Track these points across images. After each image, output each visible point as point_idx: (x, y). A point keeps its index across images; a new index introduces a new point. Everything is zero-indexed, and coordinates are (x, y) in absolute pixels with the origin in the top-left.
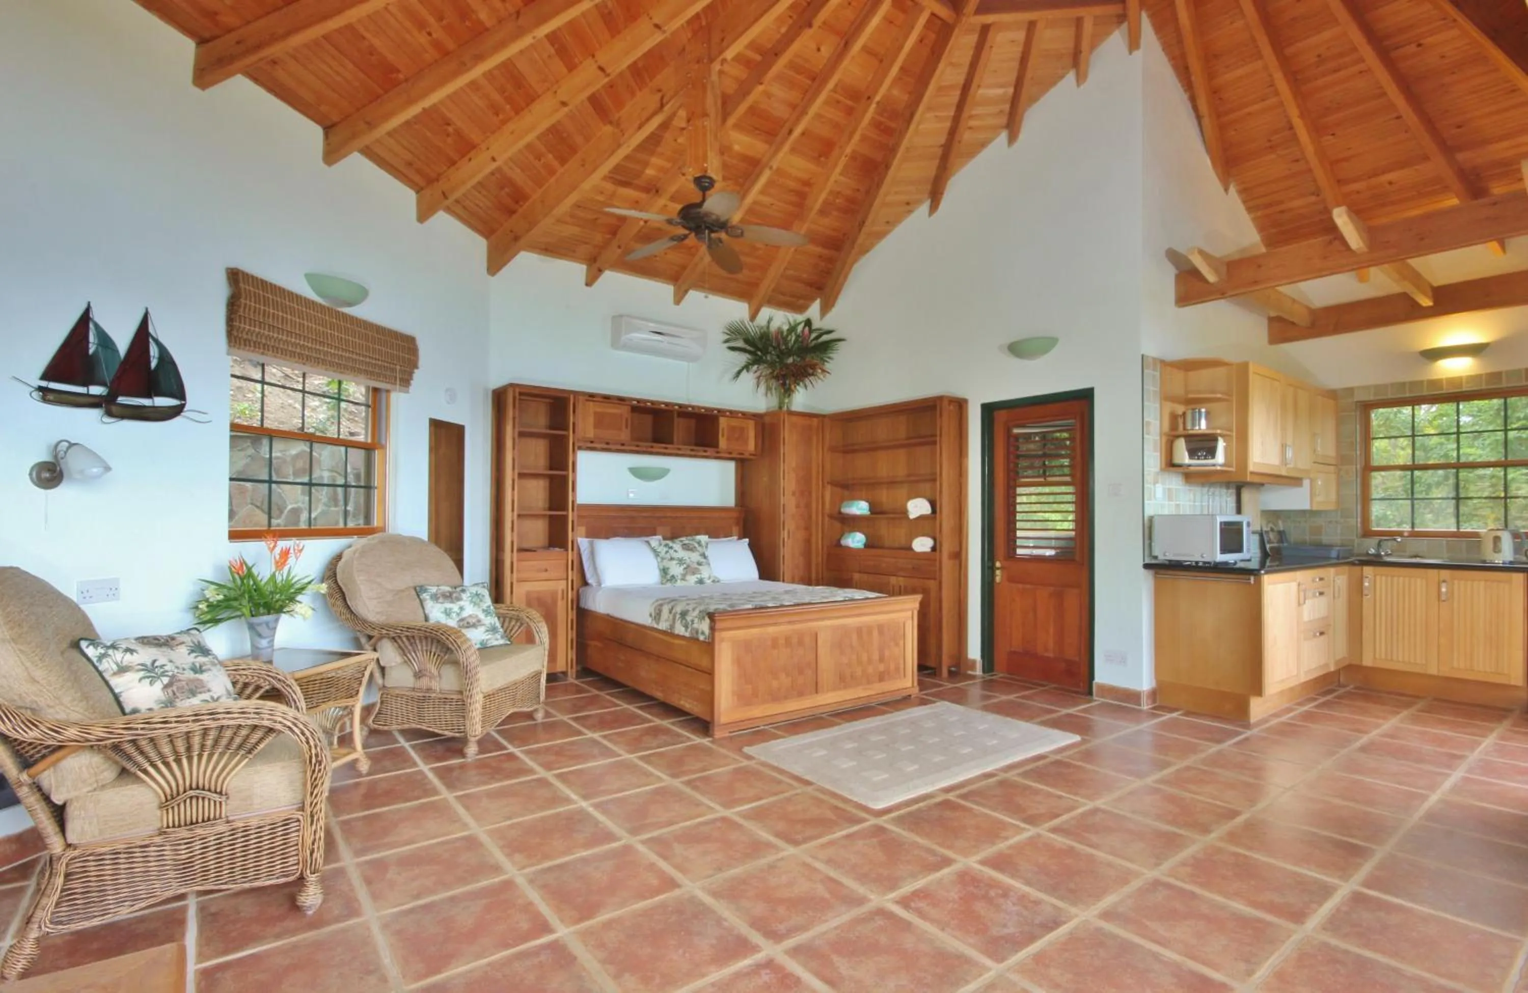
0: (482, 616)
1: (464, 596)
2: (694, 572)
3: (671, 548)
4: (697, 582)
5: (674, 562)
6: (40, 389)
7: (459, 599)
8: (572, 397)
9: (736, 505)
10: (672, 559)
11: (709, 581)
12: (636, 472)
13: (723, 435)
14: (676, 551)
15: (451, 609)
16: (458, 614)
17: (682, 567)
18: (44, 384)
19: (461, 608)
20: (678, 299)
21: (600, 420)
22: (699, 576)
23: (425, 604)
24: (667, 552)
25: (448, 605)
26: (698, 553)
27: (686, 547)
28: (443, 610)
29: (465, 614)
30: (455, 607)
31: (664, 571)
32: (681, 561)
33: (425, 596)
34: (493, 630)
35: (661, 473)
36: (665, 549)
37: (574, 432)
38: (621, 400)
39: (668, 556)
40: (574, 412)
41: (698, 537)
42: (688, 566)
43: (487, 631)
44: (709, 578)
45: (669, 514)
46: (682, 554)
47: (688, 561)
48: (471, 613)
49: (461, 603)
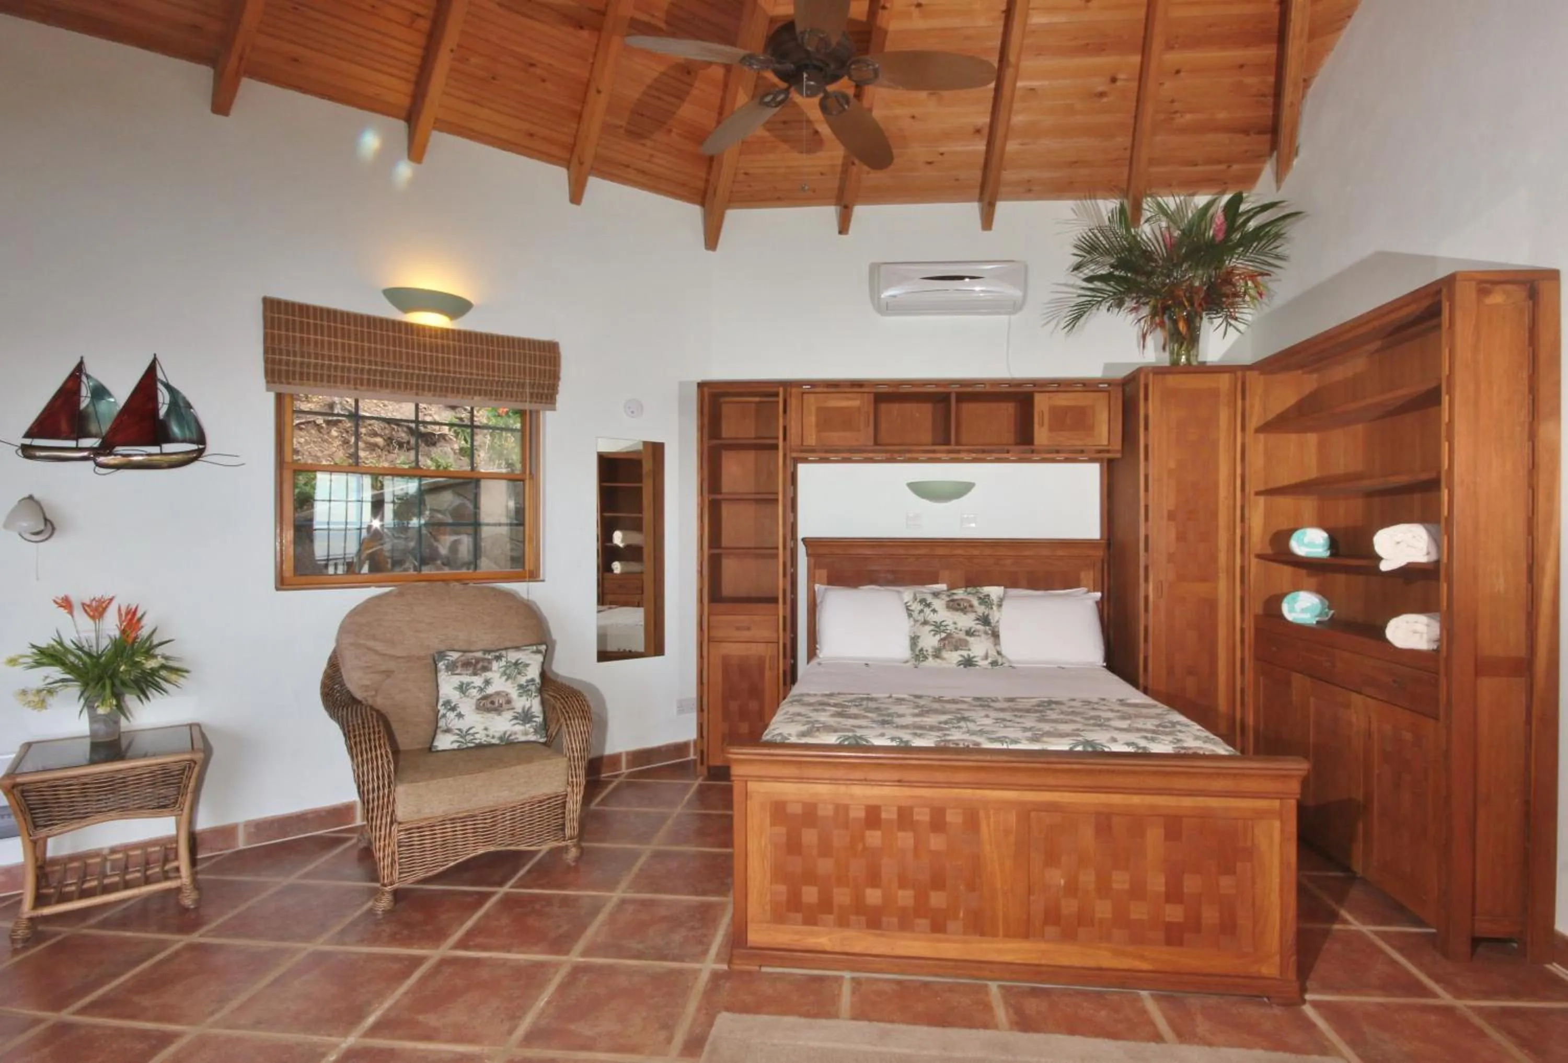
0: (514, 693)
1: (495, 665)
2: (958, 645)
3: (929, 605)
4: (959, 664)
5: (928, 628)
6: (24, 448)
7: (486, 669)
8: (781, 390)
9: (1102, 538)
10: (925, 623)
11: (985, 663)
12: (920, 489)
13: (1042, 425)
14: (934, 611)
15: (468, 684)
16: (481, 690)
17: (938, 637)
18: (28, 441)
19: (487, 682)
20: (987, 221)
21: (827, 419)
22: (965, 653)
23: (439, 674)
24: (921, 611)
25: (466, 679)
26: (972, 616)
27: (955, 606)
28: (457, 684)
29: (490, 690)
30: (478, 681)
31: (914, 640)
32: (938, 627)
33: (441, 665)
34: (525, 717)
35: (962, 489)
36: (920, 607)
37: (785, 439)
38: (857, 385)
39: (921, 618)
40: (785, 411)
41: (987, 590)
42: (949, 636)
43: (516, 718)
44: (986, 657)
45: (959, 552)
46: (943, 615)
47: (951, 627)
48: (498, 690)
49: (488, 675)
